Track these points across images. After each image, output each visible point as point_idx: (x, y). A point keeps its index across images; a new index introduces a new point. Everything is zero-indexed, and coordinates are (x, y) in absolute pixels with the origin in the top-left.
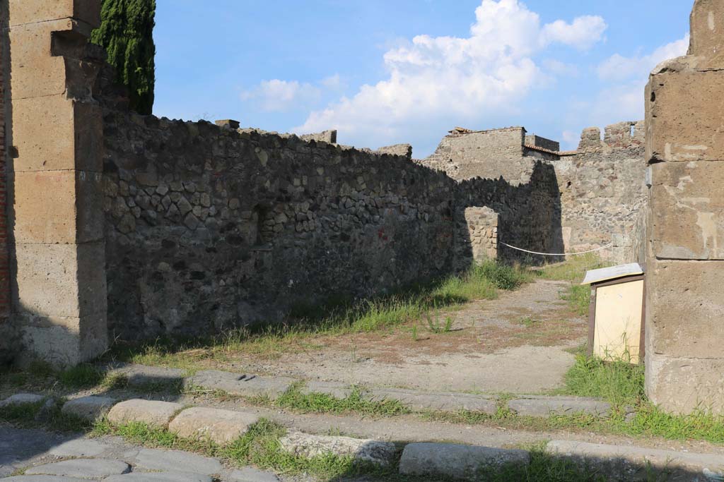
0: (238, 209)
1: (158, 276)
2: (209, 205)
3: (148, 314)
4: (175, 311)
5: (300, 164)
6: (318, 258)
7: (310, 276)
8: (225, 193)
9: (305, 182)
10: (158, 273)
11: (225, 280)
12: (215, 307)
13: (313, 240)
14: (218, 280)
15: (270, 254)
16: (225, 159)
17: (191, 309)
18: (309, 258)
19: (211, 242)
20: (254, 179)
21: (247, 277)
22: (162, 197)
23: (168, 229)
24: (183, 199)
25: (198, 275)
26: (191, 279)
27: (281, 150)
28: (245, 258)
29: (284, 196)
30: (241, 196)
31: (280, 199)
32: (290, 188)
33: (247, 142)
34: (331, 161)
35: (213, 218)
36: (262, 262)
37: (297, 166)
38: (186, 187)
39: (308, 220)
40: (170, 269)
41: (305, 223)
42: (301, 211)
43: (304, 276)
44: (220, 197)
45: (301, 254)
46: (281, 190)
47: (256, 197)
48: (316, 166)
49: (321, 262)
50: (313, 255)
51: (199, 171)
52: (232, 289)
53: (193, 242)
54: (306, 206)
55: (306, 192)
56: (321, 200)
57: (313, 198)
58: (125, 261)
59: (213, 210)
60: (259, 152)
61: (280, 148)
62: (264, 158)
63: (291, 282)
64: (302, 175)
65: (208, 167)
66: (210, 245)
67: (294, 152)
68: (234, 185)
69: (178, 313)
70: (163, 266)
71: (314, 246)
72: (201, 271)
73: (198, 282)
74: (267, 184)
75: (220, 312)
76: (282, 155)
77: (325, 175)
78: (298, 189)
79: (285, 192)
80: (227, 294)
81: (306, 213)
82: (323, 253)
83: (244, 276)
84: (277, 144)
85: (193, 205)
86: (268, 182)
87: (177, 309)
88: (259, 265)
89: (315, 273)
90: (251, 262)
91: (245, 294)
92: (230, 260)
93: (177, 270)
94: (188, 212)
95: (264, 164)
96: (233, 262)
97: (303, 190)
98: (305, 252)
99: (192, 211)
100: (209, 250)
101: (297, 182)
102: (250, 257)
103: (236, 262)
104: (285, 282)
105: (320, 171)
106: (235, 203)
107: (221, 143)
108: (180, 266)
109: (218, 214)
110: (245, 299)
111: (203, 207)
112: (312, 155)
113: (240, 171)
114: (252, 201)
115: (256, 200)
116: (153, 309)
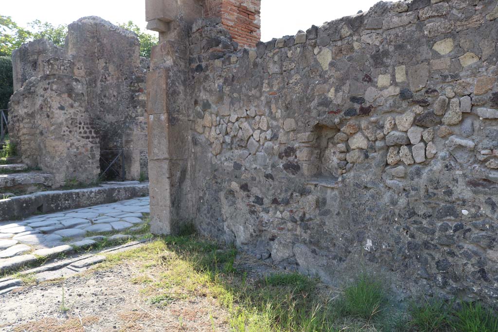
0: (294, 131)
2: (265, 129)
3: (226, 223)
4: (242, 228)
5: (391, 49)
6: (439, 218)
7: (411, 246)
8: (279, 114)
9: (400, 77)
10: (231, 191)
11: (281, 212)
12: (273, 239)
13: (422, 181)
14: (276, 209)
15: (336, 192)
16: (281, 74)
17: (252, 231)
18: (413, 214)
19: (270, 168)
20: (313, 89)
21: (307, 216)
22: (234, 123)
23: (238, 152)
24: (245, 125)
25: (259, 201)
26: (253, 202)
27: (355, 38)
28: (304, 192)
29: (357, 106)
30: (296, 115)
31: (350, 112)
32: (370, 94)
33: (304, 46)
35: (270, 143)
36: (324, 202)
37: (386, 53)
38: (248, 112)
39: (409, 145)
40: (238, 189)
41: (404, 150)
42: (395, 127)
43: (398, 241)
44: (275, 118)
45: (394, 203)
46: (354, 99)
47: (314, 113)
48: (431, 41)
49: (445, 228)
50: (422, 210)
51: (258, 94)
52: (290, 225)
53: (254, 166)
54: (405, 120)
55: (404, 95)
56: (446, 106)
57: (424, 103)
59: (269, 134)
60: (319, 53)
61: (351, 35)
62: (325, 57)
63: (369, 243)
64: (394, 66)
65: (265, 88)
66: (269, 171)
67: (380, 31)
68: (289, 104)
69: (244, 231)
70: (234, 185)
71: (422, 192)
72: (261, 196)
73: (258, 207)
74: (331, 94)
75: (275, 245)
76: (356, 45)
77: (459, 50)
78: (386, 93)
79: (361, 100)
80: (282, 229)
81: (406, 132)
82: (451, 211)
83: (304, 214)
84: (346, 31)
85: (254, 130)
86: (332, 90)
87: (243, 226)
88: (320, 203)
89: (426, 245)
90: (311, 198)
91: (306, 236)
92: (286, 191)
93: (244, 191)
94: (250, 137)
95: (326, 66)
96: (289, 194)
97: (398, 90)
98: (402, 201)
99: (252, 135)
100: (268, 176)
101: (383, 80)
102: (310, 192)
103: (292, 194)
105: (444, 47)
106: (290, 123)
107: (276, 58)
108: (245, 187)
109: (274, 137)
110: (304, 242)
111: (262, 131)
112: (420, 23)
113: (296, 84)
114: (310, 119)
115: (315, 118)
116: (229, 220)
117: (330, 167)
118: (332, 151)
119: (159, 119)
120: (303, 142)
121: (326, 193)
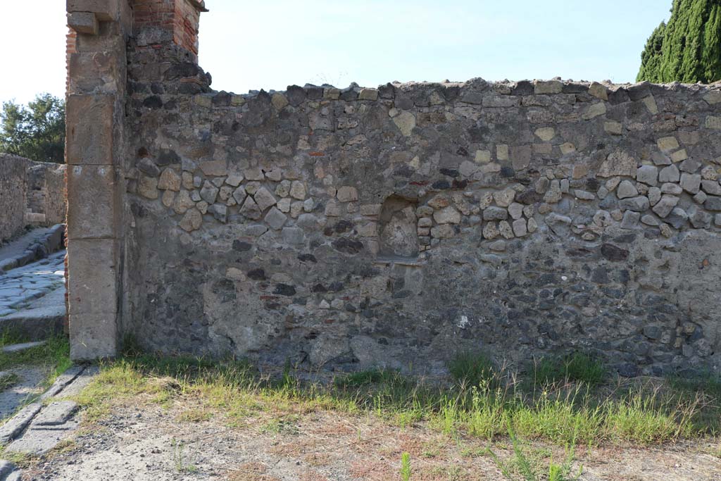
0: (354, 201)
1: (227, 284)
2: (302, 197)
3: (214, 327)
4: (249, 330)
5: (491, 126)
6: (539, 286)
7: (510, 316)
8: (329, 180)
9: (502, 154)
10: (227, 280)
11: (329, 301)
12: (313, 335)
13: (524, 254)
14: (319, 299)
16: (333, 131)
17: (273, 331)
18: (512, 284)
19: (308, 247)
20: (387, 156)
21: (373, 301)
22: (234, 188)
23: (240, 229)
24: (262, 190)
25: (283, 289)
26: (274, 293)
27: (447, 108)
28: (368, 273)
29: (450, 179)
30: (359, 182)
31: (441, 185)
32: (465, 168)
33: (372, 103)
34: (574, 115)
35: (311, 216)
36: (401, 283)
37: (485, 130)
38: (267, 174)
39: (509, 218)
40: (243, 278)
41: (504, 225)
42: (493, 202)
43: (497, 313)
44: (321, 185)
45: (492, 276)
46: (444, 171)
47: (389, 183)
48: (533, 127)
49: (545, 294)
50: (522, 280)
51: (289, 152)
52: (343, 315)
53: (277, 245)
54: (506, 196)
55: (506, 173)
56: (547, 185)
57: (525, 182)
58: (187, 263)
59: (309, 205)
60: (396, 116)
61: (443, 104)
62: (407, 122)
63: (464, 320)
64: (495, 144)
65: (302, 144)
66: (306, 250)
67: (479, 107)
68: (347, 169)
69: (254, 334)
70: (234, 273)
71: (524, 264)
72: (290, 284)
73: (284, 299)
74: (414, 163)
75: (318, 344)
76: (448, 116)
77: (559, 139)
78: (485, 168)
79: (454, 173)
80: (331, 321)
81: (507, 208)
82: (551, 278)
83: (367, 300)
84: (436, 99)
85: (279, 197)
86: (416, 159)
87: (252, 327)
88: (395, 286)
89: (527, 312)
90: (380, 280)
91: (371, 326)
92: (339, 274)
93: (255, 279)
94: (270, 207)
95: (407, 132)
96: (344, 277)
97: (499, 167)
98: (502, 274)
99: (275, 205)
100: (303, 258)
101: (482, 156)
102: (377, 273)
103: (349, 277)
104: (452, 317)
105: (546, 134)
106: (347, 192)
107: (325, 111)
108: (258, 274)
109: (319, 208)
110: (368, 333)
111: (294, 199)
112: (523, 109)
113: (360, 146)
114: (382, 189)
115: (388, 188)
116: (220, 323)
117: (391, 244)
118: (396, 226)
119: (95, 174)
120: (369, 216)
121: (405, 272)
